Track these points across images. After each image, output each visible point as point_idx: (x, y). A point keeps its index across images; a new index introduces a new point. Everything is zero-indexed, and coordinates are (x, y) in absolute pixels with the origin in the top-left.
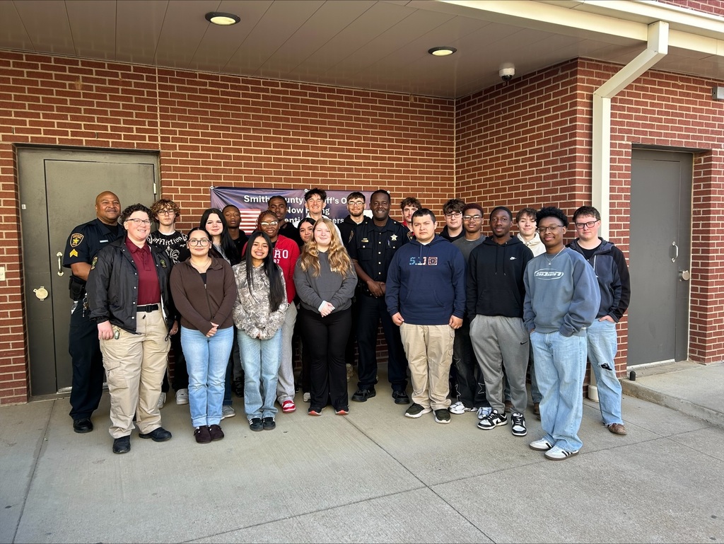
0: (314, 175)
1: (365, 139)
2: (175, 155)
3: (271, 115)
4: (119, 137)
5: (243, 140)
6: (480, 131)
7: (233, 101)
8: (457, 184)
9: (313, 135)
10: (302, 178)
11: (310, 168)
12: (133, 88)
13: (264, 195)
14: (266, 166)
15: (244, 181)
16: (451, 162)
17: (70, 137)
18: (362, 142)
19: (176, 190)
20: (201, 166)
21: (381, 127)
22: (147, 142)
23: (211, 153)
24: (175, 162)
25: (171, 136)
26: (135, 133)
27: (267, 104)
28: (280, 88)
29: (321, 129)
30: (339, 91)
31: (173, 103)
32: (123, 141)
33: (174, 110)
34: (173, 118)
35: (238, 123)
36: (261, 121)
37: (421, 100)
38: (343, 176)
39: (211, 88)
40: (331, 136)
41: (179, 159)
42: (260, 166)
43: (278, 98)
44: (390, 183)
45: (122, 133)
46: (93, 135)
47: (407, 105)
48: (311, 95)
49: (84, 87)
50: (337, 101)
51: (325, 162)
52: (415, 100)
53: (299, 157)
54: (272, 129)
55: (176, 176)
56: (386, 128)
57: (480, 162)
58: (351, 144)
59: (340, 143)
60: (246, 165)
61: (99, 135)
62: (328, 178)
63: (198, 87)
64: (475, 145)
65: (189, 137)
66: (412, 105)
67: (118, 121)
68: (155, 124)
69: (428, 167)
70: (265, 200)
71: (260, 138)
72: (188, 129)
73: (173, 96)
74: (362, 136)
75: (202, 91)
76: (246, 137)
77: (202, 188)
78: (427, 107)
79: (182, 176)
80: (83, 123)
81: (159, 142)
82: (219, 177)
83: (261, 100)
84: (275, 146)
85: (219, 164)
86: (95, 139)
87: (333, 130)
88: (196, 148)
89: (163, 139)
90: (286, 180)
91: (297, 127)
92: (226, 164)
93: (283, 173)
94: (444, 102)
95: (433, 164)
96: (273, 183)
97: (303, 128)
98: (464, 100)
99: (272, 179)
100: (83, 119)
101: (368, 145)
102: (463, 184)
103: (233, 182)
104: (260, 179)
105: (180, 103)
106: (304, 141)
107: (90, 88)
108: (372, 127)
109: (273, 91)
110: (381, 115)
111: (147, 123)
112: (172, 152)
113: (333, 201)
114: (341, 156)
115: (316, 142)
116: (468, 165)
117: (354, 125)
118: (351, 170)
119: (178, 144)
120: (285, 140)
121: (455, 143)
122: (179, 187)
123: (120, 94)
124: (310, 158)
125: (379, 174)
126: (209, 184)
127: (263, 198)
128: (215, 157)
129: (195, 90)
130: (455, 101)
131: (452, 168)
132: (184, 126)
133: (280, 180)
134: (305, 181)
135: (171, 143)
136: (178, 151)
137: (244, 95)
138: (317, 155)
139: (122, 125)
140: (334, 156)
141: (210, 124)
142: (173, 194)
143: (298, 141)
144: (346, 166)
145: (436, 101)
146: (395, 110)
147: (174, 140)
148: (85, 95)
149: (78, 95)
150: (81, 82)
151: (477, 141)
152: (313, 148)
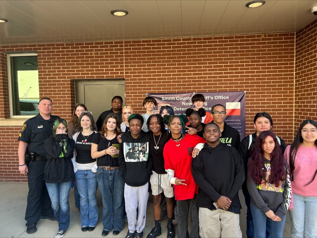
0: (199, 84)
1: (230, 62)
2: (131, 80)
3: (176, 56)
4: (108, 73)
5: (162, 70)
6: (308, 50)
7: (158, 52)
8: (296, 85)
9: (199, 64)
10: (192, 87)
11: (197, 81)
12: (114, 51)
13: (172, 97)
14: (173, 82)
15: (162, 90)
16: (293, 71)
17: (90, 75)
18: (229, 64)
19: (131, 96)
20: (142, 84)
21: (241, 55)
22: (119, 75)
23: (147, 78)
24: (131, 83)
25: (129, 71)
26: (114, 71)
27: (175, 51)
28: (181, 41)
29: (204, 60)
30: (215, 38)
31: (130, 56)
32: (110, 75)
33: (131, 59)
34: (130, 63)
35: (160, 62)
36: (171, 60)
37: (269, 36)
38: (216, 84)
39: (147, 47)
40: (209, 63)
41: (132, 81)
42: (170, 82)
43: (180, 47)
44: (246, 86)
45: (109, 72)
46: (98, 74)
47: (259, 40)
48: (198, 43)
49: (96, 54)
50: (213, 44)
51: (206, 77)
52: (265, 36)
53: (191, 76)
54: (177, 63)
55: (131, 89)
56: (244, 55)
57: (308, 71)
58: (222, 66)
59: (214, 67)
60: (163, 82)
61: (101, 73)
62: (207, 86)
63: (142, 47)
64: (305, 60)
65: (137, 71)
66: (263, 40)
67: (108, 67)
68: (123, 66)
69: (273, 75)
70: (172, 99)
71: (170, 68)
72: (137, 67)
73: (131, 52)
74: (229, 61)
75: (143, 49)
76: (163, 68)
77: (142, 94)
78: (274, 39)
79: (134, 89)
80: (95, 69)
81: (124, 75)
82: (150, 89)
83: (171, 49)
84: (178, 71)
85: (150, 83)
86: (99, 75)
87: (211, 60)
88: (140, 76)
89: (126, 73)
90: (183, 88)
91: (190, 61)
92: (154, 82)
93: (182, 85)
94: (288, 35)
95: (278, 73)
96: (176, 90)
97: (193, 60)
98: (300, 32)
99: (176, 88)
100: (95, 67)
101: (232, 66)
102: (299, 84)
103: (157, 91)
104: (170, 89)
105: (133, 56)
106: (194, 67)
107: (97, 54)
108: (235, 55)
109: (178, 44)
110: (241, 48)
111: (119, 66)
112: (129, 78)
113: (210, 98)
114: (215, 74)
115: (201, 67)
116: (302, 72)
117: (223, 56)
118: (221, 80)
119: (132, 75)
120: (183, 68)
121: (295, 59)
122: (133, 95)
123: (109, 55)
124: (197, 76)
125: (239, 82)
126: (145, 93)
127: (171, 98)
128: (149, 79)
129: (140, 49)
130: (295, 33)
131: (293, 75)
132: (135, 66)
133: (180, 88)
134: (193, 88)
135: (129, 74)
136: (132, 78)
137: (163, 48)
138: (201, 74)
139: (109, 68)
140: (211, 74)
141: (146, 64)
142: (130, 98)
143: (190, 67)
144: (218, 79)
145: (280, 35)
146: (250, 44)
147: (131, 73)
148: (96, 57)
149: (93, 57)
150: (94, 52)
151: (307, 57)
152: (199, 71)
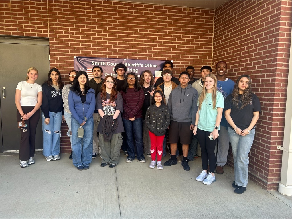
0: (130, 51)
1: (160, 32)
2: (56, 40)
3: (107, 19)
4: (29, 30)
5: (92, 33)
6: (226, 26)
7: (87, 12)
8: (214, 57)
9: (130, 30)
10: (123, 52)
11: (128, 47)
12: (35, 6)
13: (102, 62)
14: (104, 46)
15: (92, 54)
16: (211, 45)
17: (5, 31)
18: (158, 33)
19: (57, 58)
20: (70, 46)
21: (169, 26)
22: (42, 33)
23: (75, 39)
24: (56, 43)
25: (54, 30)
26: (36, 29)
27: (106, 14)
28: (112, 5)
29: (135, 27)
30: (146, 6)
31: (55, 13)
32: (30, 32)
33: (56, 17)
34: (56, 21)
35: (89, 23)
36: (102, 23)
37: (193, 10)
38: (146, 52)
39: (75, 5)
40: (140, 31)
41: (58, 42)
42: (101, 46)
43: (111, 11)
44: (173, 56)
45: (30, 29)
46: (16, 30)
47: (185, 13)
48: (129, 8)
49: (12, 6)
50: (144, 11)
51: (136, 44)
52: (190, 10)
53: (122, 42)
54: (107, 27)
55: (57, 51)
56: (172, 26)
57: (225, 44)
58: (152, 35)
59: (145, 34)
60: (93, 46)
61: (19, 30)
62: (138, 53)
63: (69, 5)
64: (223, 34)
65: (64, 31)
66: (188, 13)
67: (28, 23)
68: (46, 24)
69: (196, 47)
70: (102, 64)
71: (101, 32)
72: (63, 27)
73: (56, 9)
74: (158, 30)
75: (71, 7)
76: (93, 31)
77: (70, 57)
78: (197, 14)
79: (60, 51)
80: (11, 24)
81: (49, 34)
82: (79, 52)
83: (102, 11)
84: (109, 36)
85: (79, 45)
86: (17, 32)
87: (142, 27)
88: (67, 37)
89: (50, 32)
90: (114, 54)
91: (121, 26)
92: (82, 45)
93: (113, 50)
94: (208, 11)
95: (199, 46)
96: (107, 55)
97: (125, 26)
98: (218, 9)
99: (107, 53)
100: (11, 22)
101: (161, 35)
102: (216, 57)
103: (86, 54)
104: (101, 53)
105: (59, 14)
106: (125, 33)
107: (15, 6)
108: (164, 25)
109: (109, 7)
110: (169, 19)
111: (42, 24)
112: (55, 38)
113: (140, 66)
114: (145, 41)
115: (132, 34)
116: (219, 46)
117: (153, 25)
118: (151, 49)
119: (58, 34)
120: (114, 32)
121: (213, 35)
122: (58, 57)
123: (29, 9)
124: (128, 42)
125: (167, 51)
126: (74, 55)
127: (102, 63)
128: (77, 41)
129: (67, 7)
130: (214, 10)
131: (211, 48)
132: (61, 25)
133: (111, 53)
134: (125, 54)
135: (54, 34)
136: (58, 38)
137: (93, 9)
138: (132, 41)
139: (30, 25)
140: (142, 41)
141: (74, 24)
142: (55, 60)
143: (122, 33)
144: (148, 47)
145: (202, 11)
146: (177, 16)
147: (56, 32)
148: (13, 10)
149: (9, 10)
150: (10, 4)
151: (224, 32)
152: (130, 37)
